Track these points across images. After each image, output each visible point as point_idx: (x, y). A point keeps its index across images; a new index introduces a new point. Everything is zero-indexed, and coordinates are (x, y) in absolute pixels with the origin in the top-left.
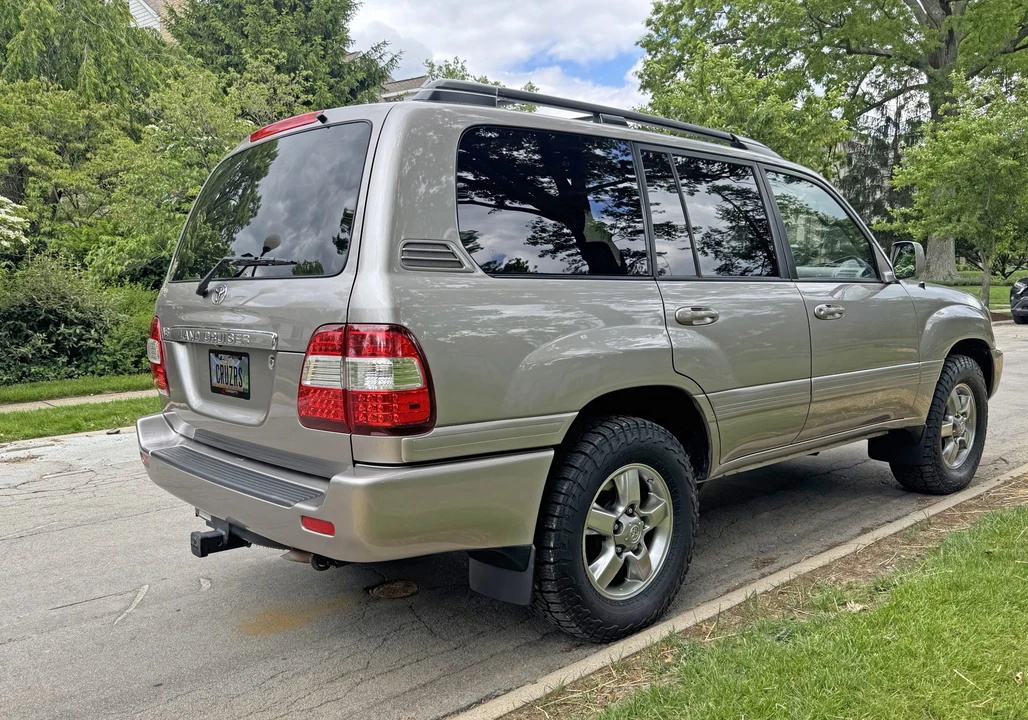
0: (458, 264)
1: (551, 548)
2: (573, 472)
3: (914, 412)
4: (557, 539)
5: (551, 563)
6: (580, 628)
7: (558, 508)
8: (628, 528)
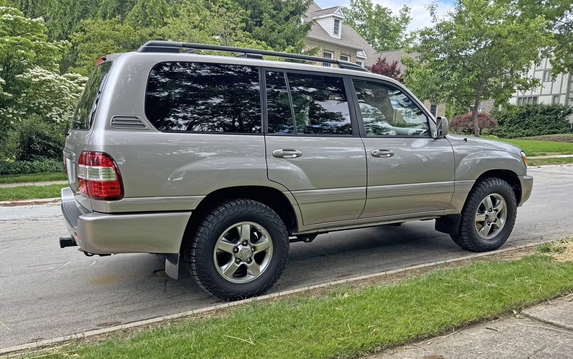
0: (142, 126)
1: (193, 256)
2: (206, 223)
3: (455, 208)
4: (197, 252)
5: (194, 263)
6: (212, 293)
7: (198, 238)
8: (241, 251)
